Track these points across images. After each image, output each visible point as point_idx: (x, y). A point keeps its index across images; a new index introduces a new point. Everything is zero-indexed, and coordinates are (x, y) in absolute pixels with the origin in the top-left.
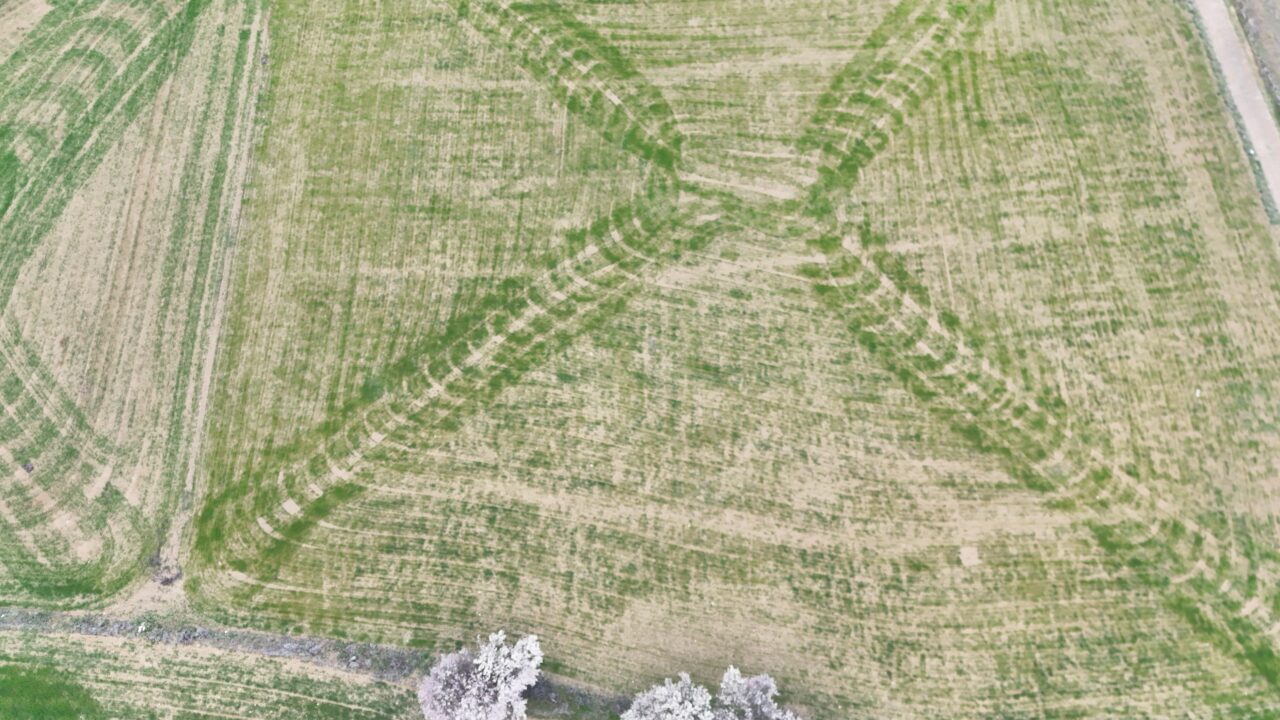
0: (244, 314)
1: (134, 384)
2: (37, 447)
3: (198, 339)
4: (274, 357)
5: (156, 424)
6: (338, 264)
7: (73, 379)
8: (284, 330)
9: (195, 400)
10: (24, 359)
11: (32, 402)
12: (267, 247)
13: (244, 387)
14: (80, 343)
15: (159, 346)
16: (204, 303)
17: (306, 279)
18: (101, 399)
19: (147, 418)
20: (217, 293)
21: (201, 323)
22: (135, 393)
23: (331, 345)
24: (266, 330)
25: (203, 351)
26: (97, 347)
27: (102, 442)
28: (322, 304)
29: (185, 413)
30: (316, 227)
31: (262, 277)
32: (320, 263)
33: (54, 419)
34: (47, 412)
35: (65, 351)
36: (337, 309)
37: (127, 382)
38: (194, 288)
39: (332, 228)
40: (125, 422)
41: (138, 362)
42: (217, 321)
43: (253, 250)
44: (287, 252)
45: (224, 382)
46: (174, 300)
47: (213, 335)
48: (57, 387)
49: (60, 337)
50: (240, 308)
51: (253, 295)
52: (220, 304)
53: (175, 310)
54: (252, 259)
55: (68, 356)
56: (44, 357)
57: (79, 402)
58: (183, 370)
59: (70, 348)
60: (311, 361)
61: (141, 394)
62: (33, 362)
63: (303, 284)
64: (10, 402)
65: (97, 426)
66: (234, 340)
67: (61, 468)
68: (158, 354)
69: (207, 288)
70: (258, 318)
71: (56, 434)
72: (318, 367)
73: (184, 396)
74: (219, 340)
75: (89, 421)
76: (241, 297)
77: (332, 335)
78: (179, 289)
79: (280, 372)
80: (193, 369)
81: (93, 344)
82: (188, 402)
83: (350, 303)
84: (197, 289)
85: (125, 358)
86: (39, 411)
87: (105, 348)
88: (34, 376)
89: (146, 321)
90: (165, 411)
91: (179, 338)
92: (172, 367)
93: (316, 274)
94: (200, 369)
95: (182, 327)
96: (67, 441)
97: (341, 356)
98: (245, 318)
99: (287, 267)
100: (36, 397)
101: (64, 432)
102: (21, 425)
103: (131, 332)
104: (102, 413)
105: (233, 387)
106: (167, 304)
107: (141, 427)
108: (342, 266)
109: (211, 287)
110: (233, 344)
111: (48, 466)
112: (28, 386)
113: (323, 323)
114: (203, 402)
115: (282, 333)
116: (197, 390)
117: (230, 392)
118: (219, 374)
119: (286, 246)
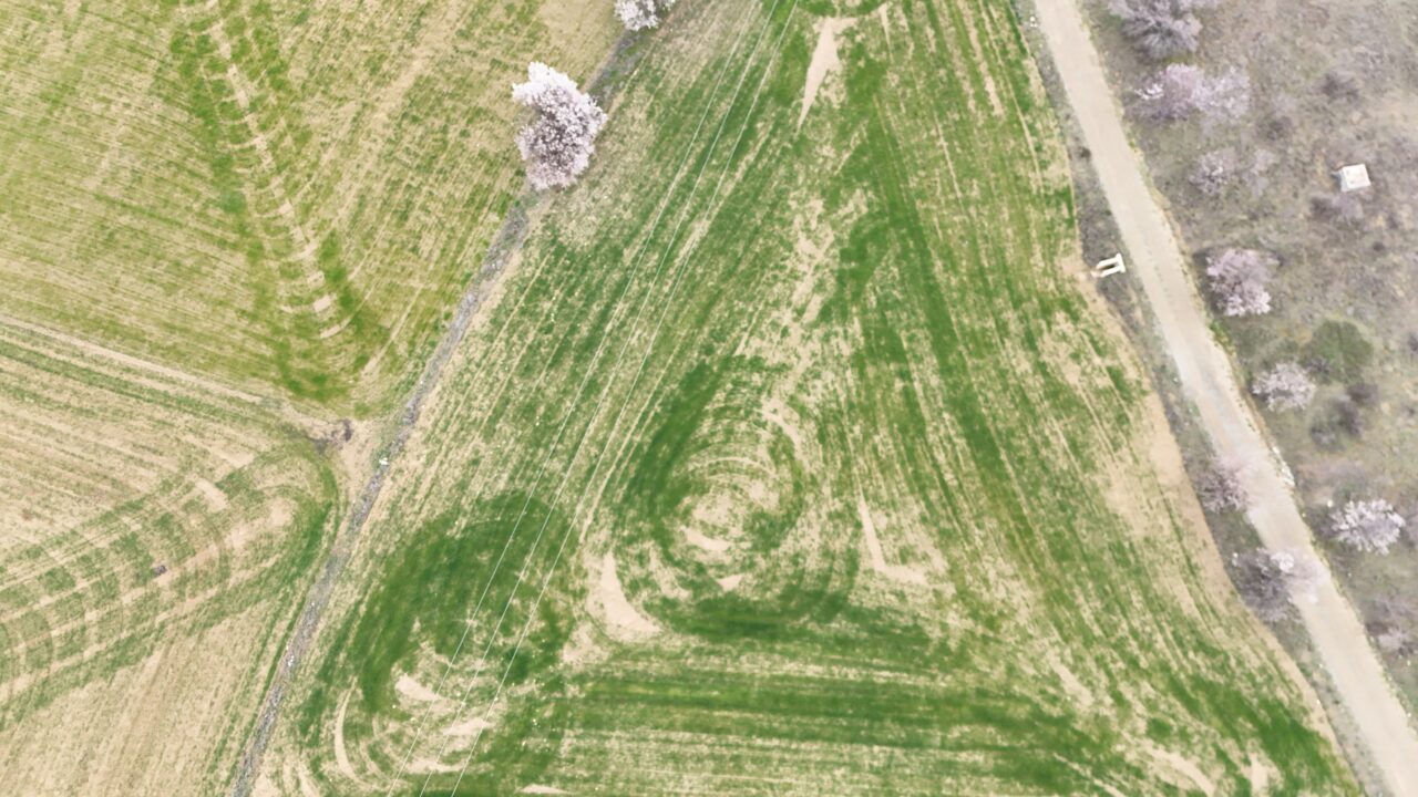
0: (85, 315)
1: (113, 444)
2: (140, 559)
3: (93, 367)
4: (150, 293)
5: (172, 425)
6: (73, 210)
7: (76, 510)
8: (123, 278)
9: (162, 380)
10: (27, 563)
11: (85, 559)
12: (15, 278)
13: (171, 328)
14: (36, 497)
15: (81, 411)
16: (52, 354)
17: (75, 246)
18: (114, 482)
19: (160, 435)
20: (46, 338)
21: (75, 361)
22: (125, 443)
23: (164, 234)
24: (115, 296)
25: (110, 364)
26: (51, 479)
27: (166, 486)
28: (111, 235)
29: (172, 392)
30: (18, 224)
31: (49, 291)
32: (63, 228)
33: (116, 537)
34: (103, 544)
35: (39, 516)
36: (125, 220)
37: (108, 450)
38: (28, 363)
39: (27, 207)
40: (154, 458)
41: (90, 437)
42: (79, 343)
43: (13, 294)
44: (33, 259)
45: (154, 348)
46: (33, 387)
47: (94, 349)
48: (79, 530)
49: (20, 520)
50: (75, 318)
51: (68, 303)
52: (62, 337)
53: (45, 387)
54: (23, 296)
55: (47, 513)
56: (35, 540)
57: (108, 507)
58: (121, 388)
59: (38, 509)
60: (172, 257)
61: (130, 437)
62: (35, 553)
63: (79, 249)
64: (73, 584)
65: (144, 488)
66: (110, 330)
67: (176, 534)
68: (89, 413)
69: (35, 349)
70: (96, 302)
71: (134, 535)
72: (182, 250)
73: (152, 392)
74: (103, 346)
75: (135, 498)
76: (64, 317)
77: (152, 230)
78: (22, 378)
79: (170, 289)
80: (125, 377)
81: (45, 483)
82: (161, 387)
83: (124, 206)
84: (32, 360)
85: (78, 451)
86: (98, 553)
87: (55, 470)
88: (52, 554)
89: (43, 420)
90: (161, 414)
91: (82, 388)
92: (113, 399)
93: (74, 233)
94: (128, 370)
95: (70, 383)
96: (149, 524)
97: (181, 226)
98: (91, 315)
99: (51, 263)
100: (79, 555)
101: (136, 527)
102: (105, 574)
103: (50, 440)
104: (132, 483)
105: (165, 339)
106: (34, 396)
107: (167, 441)
108: (77, 206)
109: (36, 344)
110: (116, 332)
111: (167, 548)
112: (62, 563)
113: (135, 237)
114: (169, 372)
115: (126, 280)
116: (151, 376)
117: (170, 343)
118: (144, 352)
119: (24, 259)
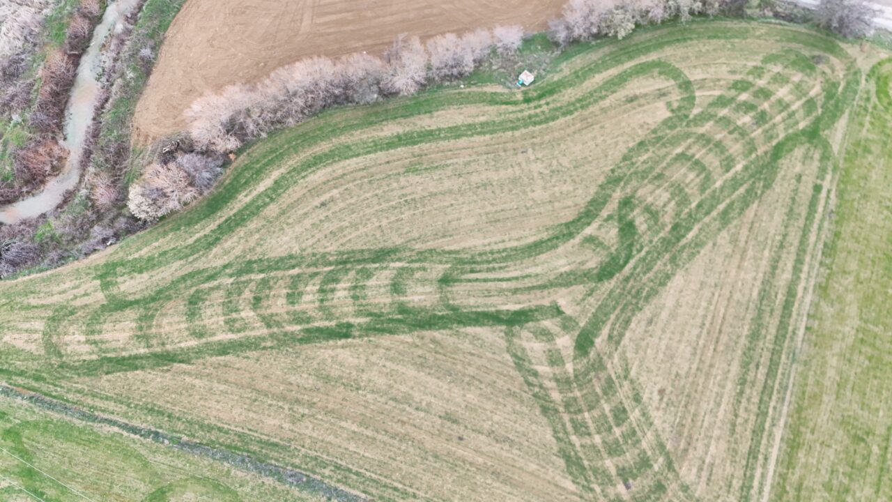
0: (801, 424)
1: (712, 449)
2: (635, 471)
3: (766, 434)
4: (823, 472)
5: (729, 492)
6: (877, 410)
7: (666, 425)
8: (832, 451)
9: (761, 485)
10: (630, 394)
11: (634, 433)
12: (823, 373)
13: (799, 488)
14: (673, 398)
15: (734, 425)
16: (772, 404)
17: (851, 413)
18: (686, 451)
19: (721, 483)
20: (783, 399)
21: (769, 420)
22: (713, 457)
23: (868, 479)
24: (818, 445)
25: (769, 445)
26: (686, 407)
27: (685, 488)
28: (863, 440)
29: (753, 492)
30: (862, 372)
31: (816, 398)
32: (863, 404)
33: (649, 453)
34: (644, 445)
35: (661, 399)
36: (875, 449)
37: (708, 446)
38: (765, 387)
39: (875, 377)
40: (704, 479)
41: (716, 433)
42: (782, 423)
43: (811, 373)
44: (838, 385)
45: (783, 477)
46: (748, 391)
47: (778, 433)
48: (652, 428)
49: (658, 387)
50: (799, 418)
51: (810, 411)
52: (785, 410)
53: (749, 400)
54: (811, 381)
55: (663, 405)
56: (645, 398)
57: (669, 447)
58: (753, 454)
59: (665, 400)
60: (852, 486)
61: (718, 461)
62: (637, 399)
63: (849, 416)
64: (618, 425)
65: (683, 472)
66: (793, 444)
67: (652, 497)
68: (733, 431)
69: (775, 392)
70: (813, 432)
71: (651, 466)
72: (858, 494)
73: (752, 477)
74: (782, 439)
75: (676, 466)
76: (799, 409)
77: (870, 470)
78: (753, 383)
79: (828, 487)
80: (761, 457)
81: (683, 403)
82: (756, 484)
83: (886, 448)
84: (766, 390)
85: (706, 424)
86: (638, 441)
87: (692, 409)
88: (637, 410)
89: (725, 399)
90: (736, 484)
91: (750, 426)
92: (744, 448)
93: (860, 412)
94: (766, 459)
95: (753, 417)
96: (659, 476)
97: (877, 492)
98: (802, 429)
99: (837, 398)
100: (637, 429)
101: (656, 467)
102: (624, 447)
103: (712, 405)
104: (686, 463)
105: (791, 485)
106: (741, 392)
107: (716, 488)
108: (881, 413)
109: (779, 392)
110: (792, 448)
111: (643, 490)
112: (631, 417)
113: (864, 458)
114: (767, 489)
115: (831, 453)
116: (763, 476)
117: (788, 488)
118: (779, 469)
119: (838, 378)
